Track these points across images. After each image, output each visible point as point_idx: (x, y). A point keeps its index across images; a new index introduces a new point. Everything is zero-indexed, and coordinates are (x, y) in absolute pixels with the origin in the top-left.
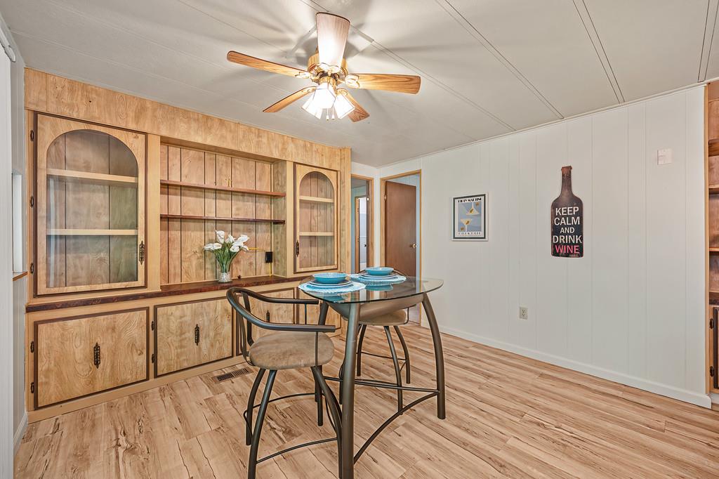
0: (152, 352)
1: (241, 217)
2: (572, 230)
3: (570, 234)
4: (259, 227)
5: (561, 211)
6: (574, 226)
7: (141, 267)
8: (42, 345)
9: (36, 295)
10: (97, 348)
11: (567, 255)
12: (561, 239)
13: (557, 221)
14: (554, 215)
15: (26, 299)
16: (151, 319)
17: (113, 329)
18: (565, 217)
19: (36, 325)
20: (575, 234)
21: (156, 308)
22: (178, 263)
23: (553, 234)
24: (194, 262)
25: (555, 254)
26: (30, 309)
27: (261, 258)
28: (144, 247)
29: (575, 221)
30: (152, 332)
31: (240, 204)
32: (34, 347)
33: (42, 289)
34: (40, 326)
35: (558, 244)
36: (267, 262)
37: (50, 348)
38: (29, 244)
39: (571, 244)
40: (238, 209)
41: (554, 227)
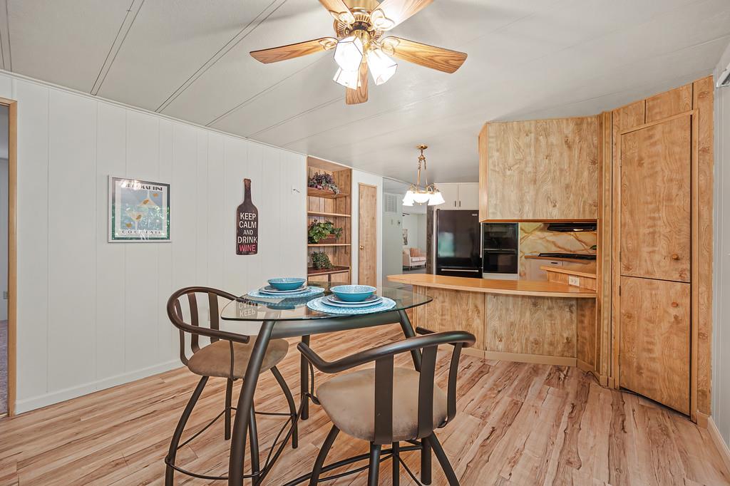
2: (251, 232)
3: (250, 236)
5: (244, 216)
6: (252, 229)
11: (247, 253)
12: (244, 240)
13: (242, 224)
14: (239, 219)
18: (247, 221)
20: (253, 236)
23: (238, 235)
25: (239, 252)
29: (253, 224)
35: (241, 244)
39: (250, 244)
41: (238, 228)
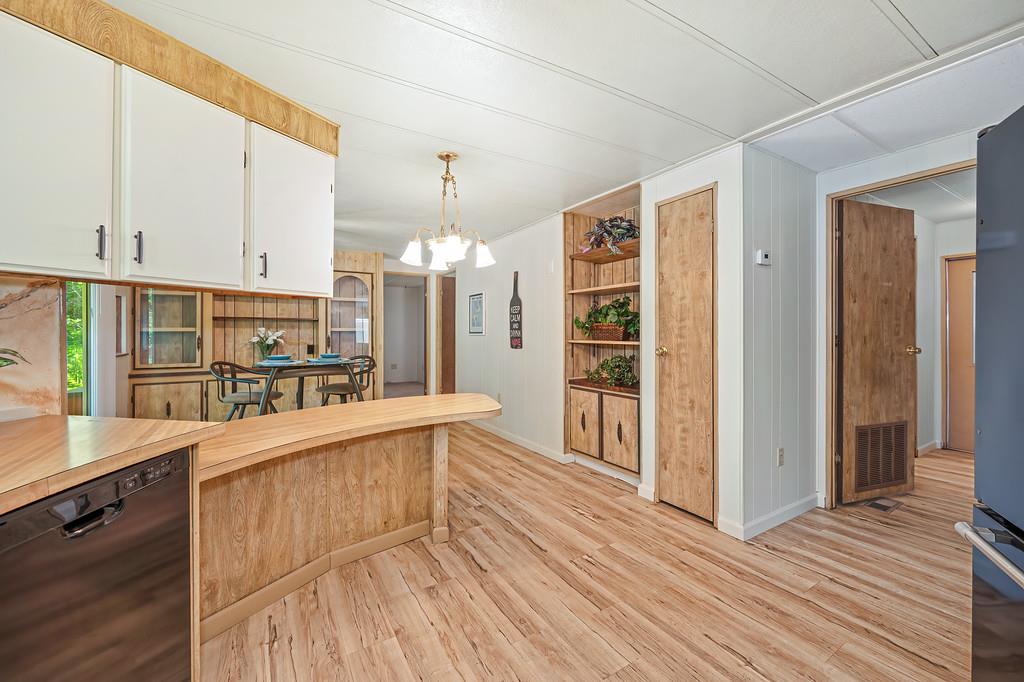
0: (205, 412)
1: (285, 317)
4: (302, 324)
7: (198, 353)
8: (137, 399)
9: (134, 369)
10: (168, 405)
15: (128, 370)
16: (205, 390)
17: (179, 393)
19: (134, 386)
21: (208, 381)
22: (232, 352)
24: (245, 352)
26: (131, 377)
27: (304, 350)
28: (201, 340)
30: (205, 399)
31: (285, 305)
32: (133, 400)
33: (138, 365)
34: (136, 387)
36: (309, 353)
37: (141, 401)
38: (130, 338)
40: (283, 310)
